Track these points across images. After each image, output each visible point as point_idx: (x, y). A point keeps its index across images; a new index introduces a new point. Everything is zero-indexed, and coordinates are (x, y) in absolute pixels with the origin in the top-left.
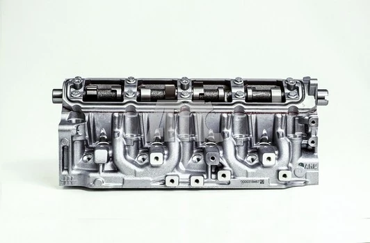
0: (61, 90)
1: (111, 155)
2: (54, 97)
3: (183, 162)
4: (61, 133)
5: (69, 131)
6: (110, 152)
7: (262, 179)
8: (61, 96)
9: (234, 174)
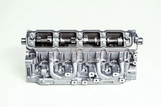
0: (25, 39)
1: (48, 70)
2: (22, 42)
3: (79, 72)
4: (26, 63)
5: (30, 62)
6: (48, 69)
7: (112, 81)
8: (25, 42)
9: (100, 79)
